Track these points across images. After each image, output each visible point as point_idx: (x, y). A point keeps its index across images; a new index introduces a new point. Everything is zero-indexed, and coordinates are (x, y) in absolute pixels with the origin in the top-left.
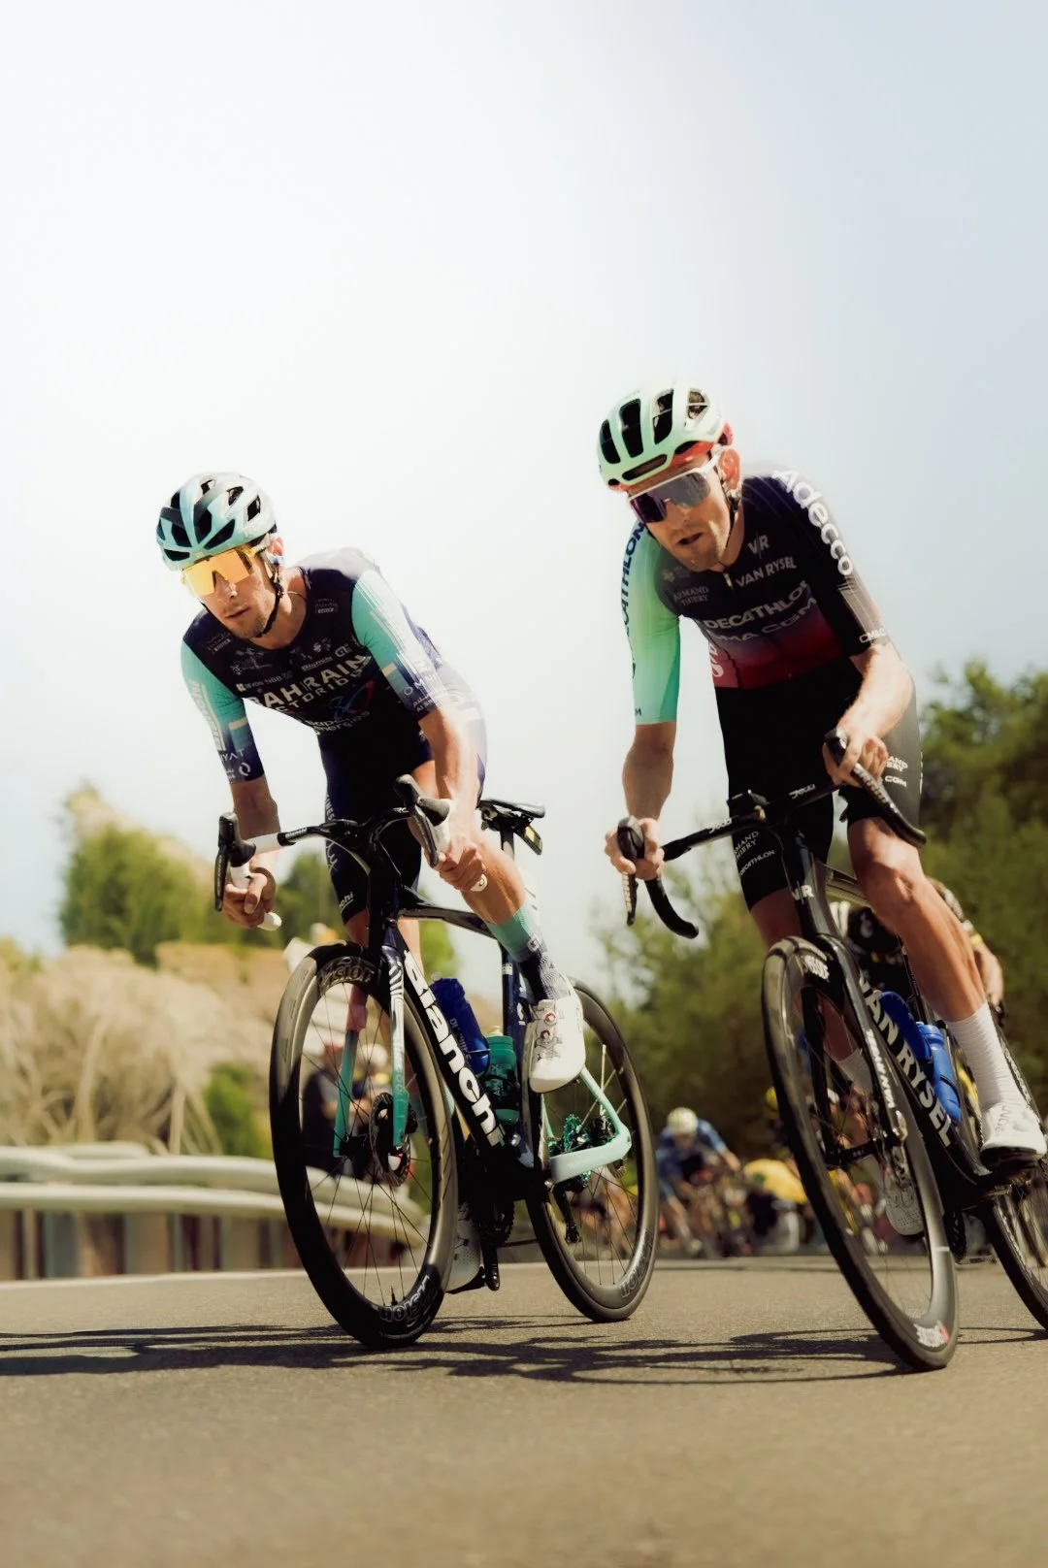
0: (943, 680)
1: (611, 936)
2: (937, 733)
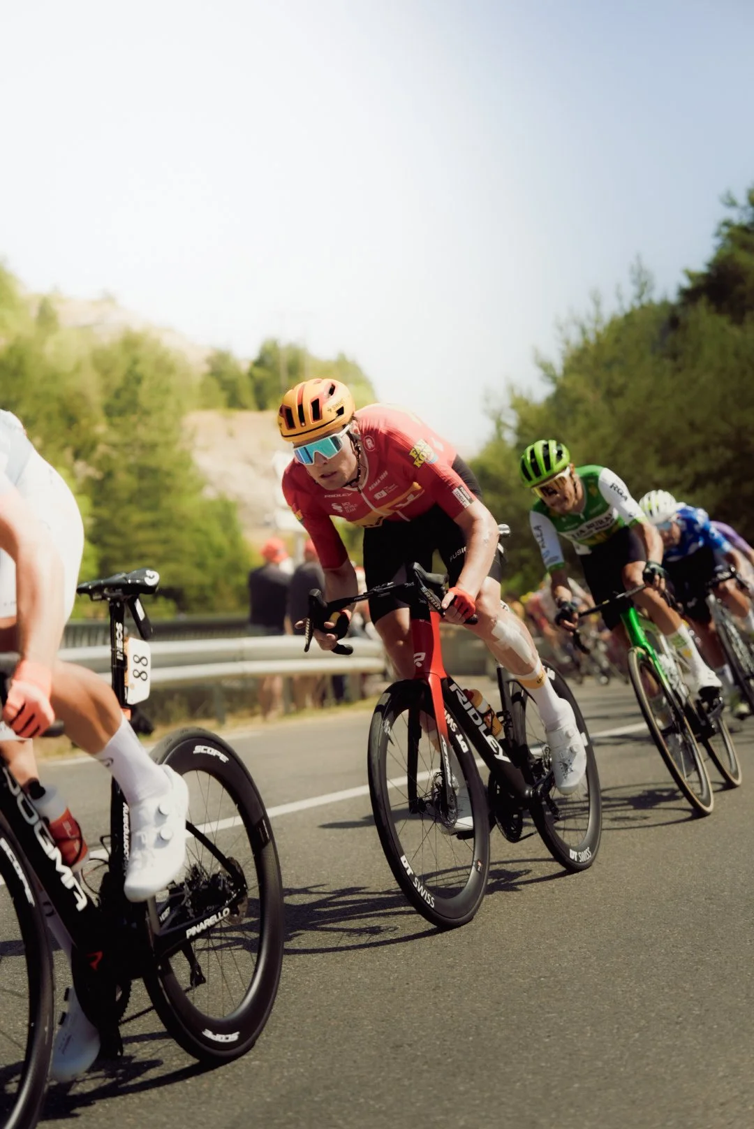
0: (732, 204)
1: (500, 415)
2: (729, 243)
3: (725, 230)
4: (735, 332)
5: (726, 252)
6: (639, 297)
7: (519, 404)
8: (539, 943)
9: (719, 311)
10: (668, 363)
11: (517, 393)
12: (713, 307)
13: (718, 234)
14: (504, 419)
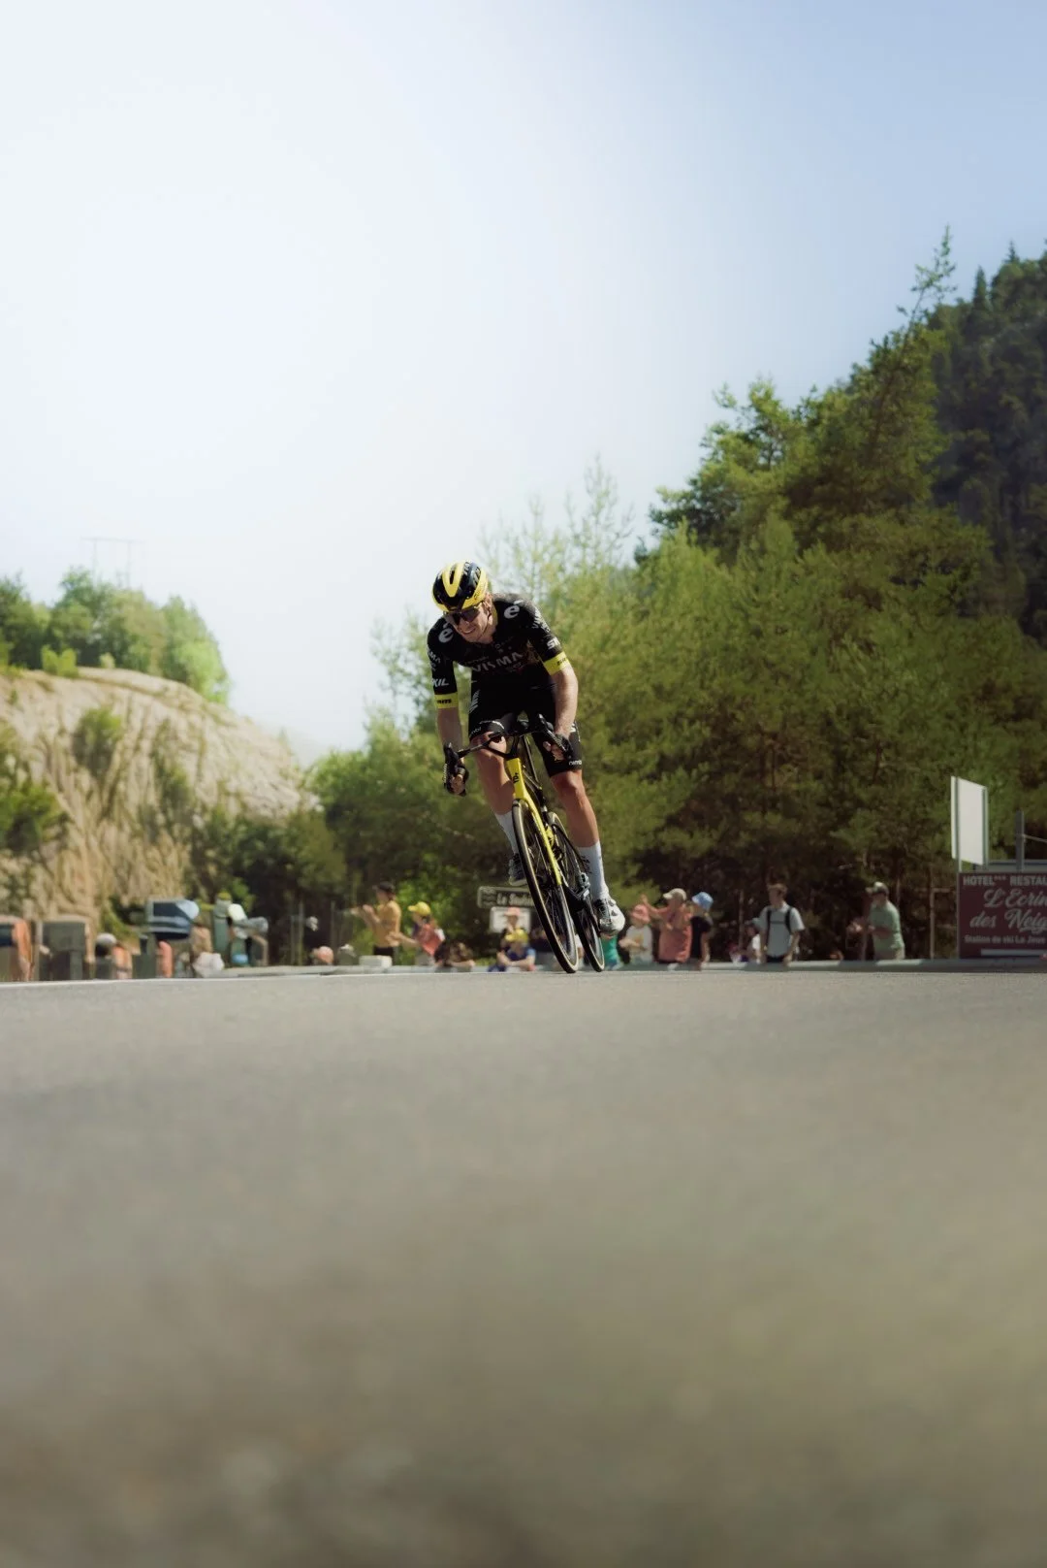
3: (717, 438)
4: (722, 572)
5: (716, 466)
6: (596, 512)
9: (702, 543)
12: (694, 538)
13: (706, 443)
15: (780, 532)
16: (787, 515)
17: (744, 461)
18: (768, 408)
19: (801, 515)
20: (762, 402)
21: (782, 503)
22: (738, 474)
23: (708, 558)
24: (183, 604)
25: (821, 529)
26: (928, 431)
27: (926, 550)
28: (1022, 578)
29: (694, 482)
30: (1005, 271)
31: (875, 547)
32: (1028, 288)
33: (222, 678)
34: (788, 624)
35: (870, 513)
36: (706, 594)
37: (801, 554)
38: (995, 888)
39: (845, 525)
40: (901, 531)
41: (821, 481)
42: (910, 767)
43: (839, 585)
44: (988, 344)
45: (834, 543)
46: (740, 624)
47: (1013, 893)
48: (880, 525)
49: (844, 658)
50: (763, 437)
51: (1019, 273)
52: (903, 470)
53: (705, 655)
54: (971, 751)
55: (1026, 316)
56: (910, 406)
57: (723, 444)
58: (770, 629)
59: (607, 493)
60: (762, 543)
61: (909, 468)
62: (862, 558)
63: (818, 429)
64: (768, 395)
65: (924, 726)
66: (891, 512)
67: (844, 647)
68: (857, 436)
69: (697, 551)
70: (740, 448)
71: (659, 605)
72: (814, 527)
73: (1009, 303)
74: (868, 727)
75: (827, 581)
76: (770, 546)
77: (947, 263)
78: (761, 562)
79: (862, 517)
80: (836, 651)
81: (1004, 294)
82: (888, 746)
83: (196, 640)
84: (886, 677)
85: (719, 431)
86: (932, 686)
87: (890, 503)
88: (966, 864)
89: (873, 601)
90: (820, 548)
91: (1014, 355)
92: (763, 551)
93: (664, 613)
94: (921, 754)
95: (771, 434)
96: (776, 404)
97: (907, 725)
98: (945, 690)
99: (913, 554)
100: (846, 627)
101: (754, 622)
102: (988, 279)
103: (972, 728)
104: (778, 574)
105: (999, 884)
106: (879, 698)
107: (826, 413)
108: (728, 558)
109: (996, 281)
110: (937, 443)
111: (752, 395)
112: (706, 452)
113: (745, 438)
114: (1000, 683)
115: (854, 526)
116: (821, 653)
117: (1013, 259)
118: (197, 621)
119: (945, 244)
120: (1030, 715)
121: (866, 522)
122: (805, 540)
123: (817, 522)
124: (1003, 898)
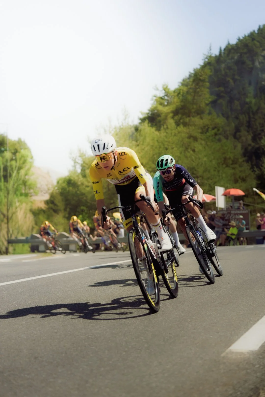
3: (155, 98)
4: (157, 133)
5: (155, 106)
6: (125, 120)
7: (82, 155)
8: (89, 325)
9: (152, 126)
10: (134, 142)
11: (82, 152)
12: (150, 125)
13: (152, 100)
14: (77, 160)
15: (171, 122)
16: (173, 118)
17: (161, 104)
18: (167, 90)
19: (176, 118)
20: (165, 89)
21: (171, 115)
22: (160, 108)
23: (153, 129)
24: (21, 140)
25: (181, 121)
26: (208, 96)
27: (208, 125)
28: (233, 125)
29: (149, 110)
30: (227, 47)
31: (195, 125)
32: (233, 51)
33: (32, 158)
34: (174, 146)
35: (193, 117)
36: (153, 139)
37: (177, 128)
38: (227, 214)
39: (187, 120)
40: (201, 121)
41: (181, 109)
42: (206, 182)
43: (187, 135)
44: (223, 66)
45: (185, 124)
46: (162, 146)
47: (232, 215)
48: (196, 120)
49: (188, 154)
50: (166, 98)
51: (230, 47)
52: (201, 106)
53: (154, 155)
54: (221, 177)
55: (232, 58)
56: (203, 89)
57: (156, 100)
58: (170, 147)
59: (127, 115)
60: (167, 126)
61: (203, 105)
62: (192, 128)
63: (180, 95)
64: (167, 87)
65: (209, 172)
66: (199, 116)
67: (189, 152)
68: (190, 98)
69: (151, 128)
70: (161, 101)
71: (141, 143)
72: (179, 120)
73: (228, 55)
74: (195, 172)
75: (183, 135)
76: (169, 127)
77: (210, 53)
78: (167, 131)
79: (192, 118)
80: (186, 152)
81: (226, 53)
82: (200, 177)
83: (25, 149)
84: (199, 159)
85: (155, 96)
86: (211, 161)
87: (198, 114)
88: (220, 208)
89: (195, 139)
90: (182, 126)
91: (229, 68)
92: (167, 128)
93: (143, 144)
94: (208, 178)
95: (168, 97)
96: (169, 89)
97: (204, 171)
98: (214, 162)
99: (205, 127)
100: (189, 146)
101: (166, 146)
102: (223, 49)
103: (221, 171)
104: (171, 133)
105: (228, 213)
106: (198, 165)
107: (181, 91)
108: (158, 129)
109: (225, 49)
110: (210, 98)
111: (163, 87)
112: (152, 102)
113: (161, 98)
114: (228, 157)
115: (189, 120)
116: (183, 153)
117: (229, 44)
118: (25, 144)
119: (210, 48)
120: (236, 163)
121: (193, 119)
122: (178, 124)
123: (180, 119)
124: (229, 217)
